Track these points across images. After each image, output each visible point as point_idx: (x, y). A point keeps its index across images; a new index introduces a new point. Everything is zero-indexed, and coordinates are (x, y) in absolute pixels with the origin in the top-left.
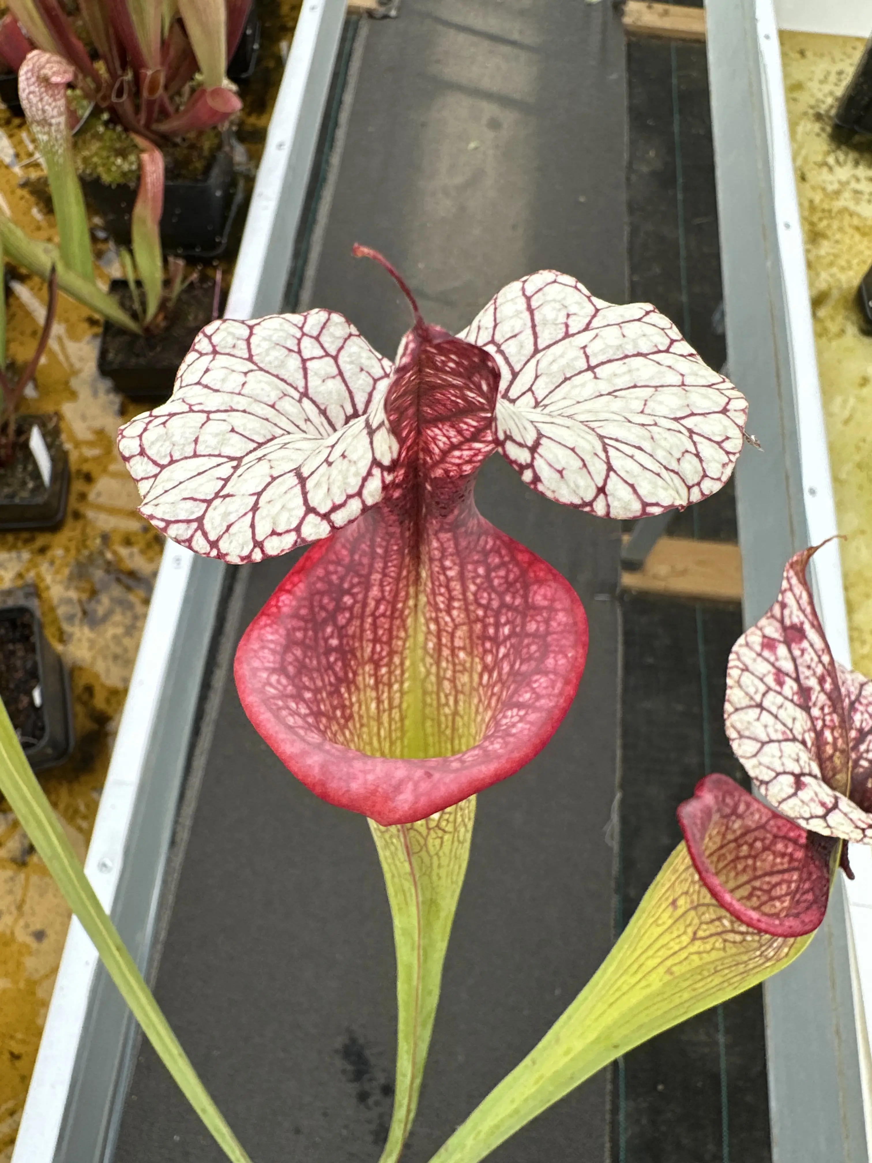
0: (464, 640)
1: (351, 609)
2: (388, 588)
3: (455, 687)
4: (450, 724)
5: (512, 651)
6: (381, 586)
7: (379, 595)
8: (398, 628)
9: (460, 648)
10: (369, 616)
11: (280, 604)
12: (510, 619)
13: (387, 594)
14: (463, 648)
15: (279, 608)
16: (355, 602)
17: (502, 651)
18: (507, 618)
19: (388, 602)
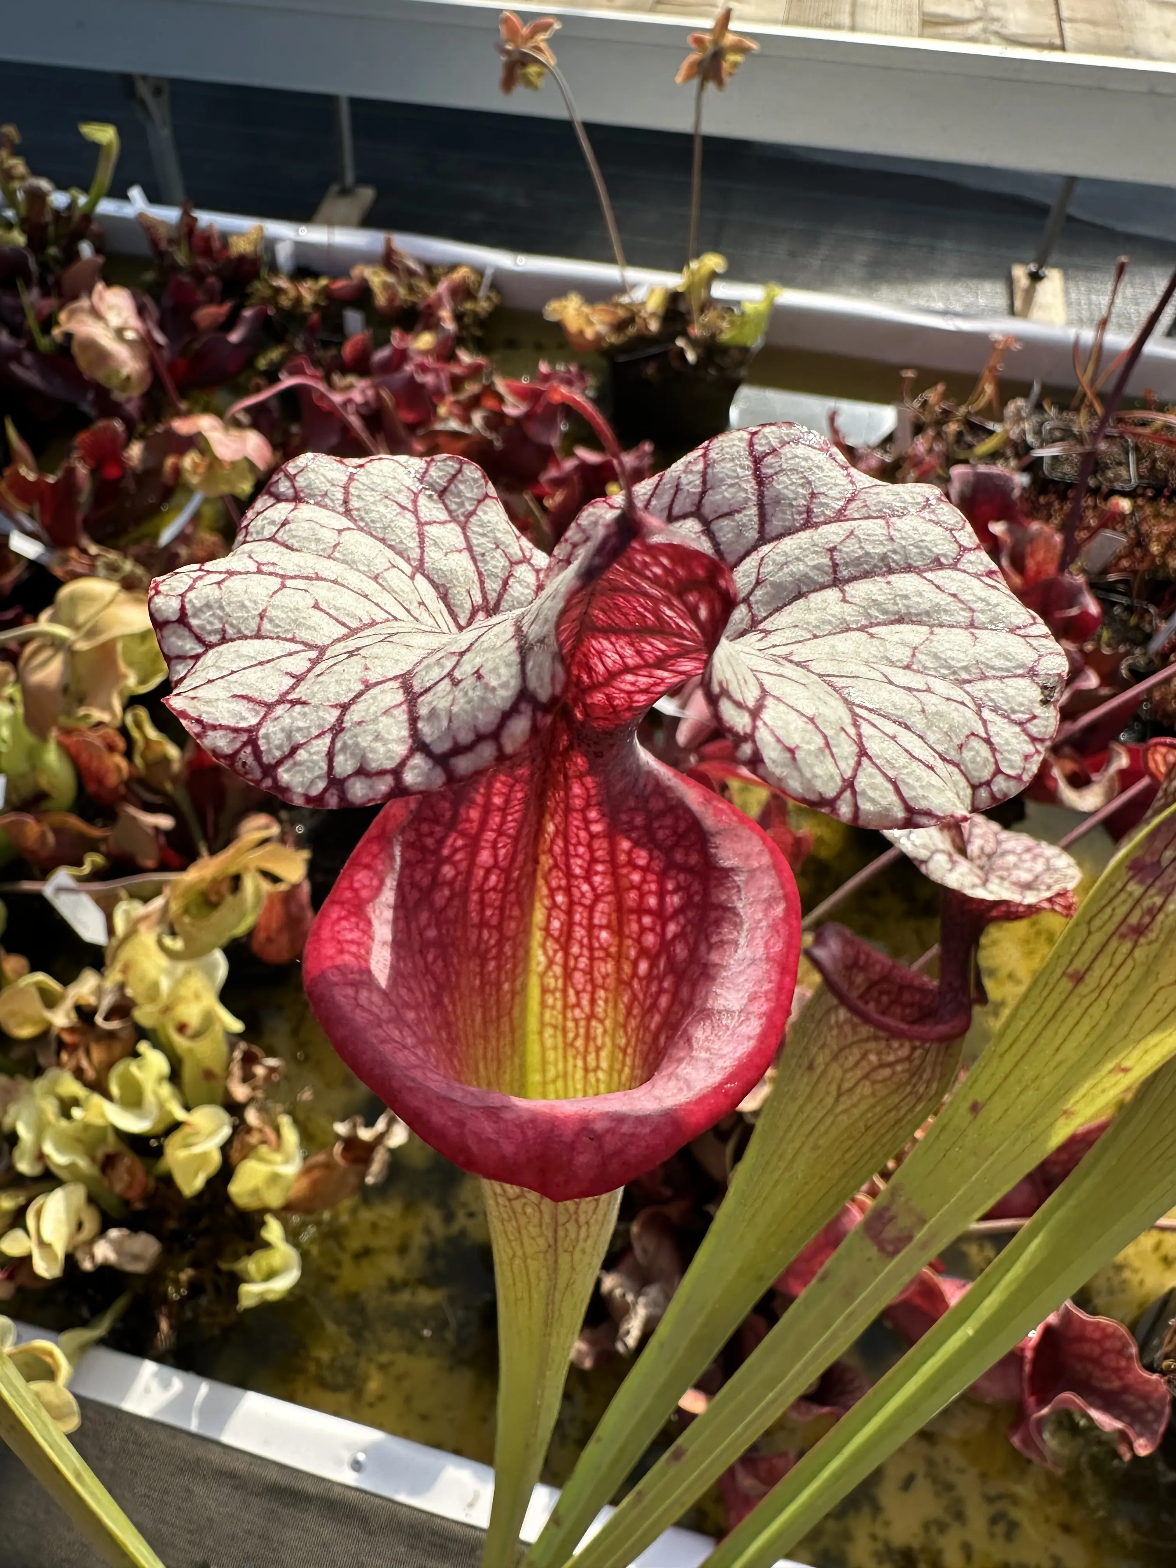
0: (609, 915)
1: (451, 883)
2: (502, 852)
3: (592, 981)
4: (582, 1031)
5: (689, 928)
6: (494, 847)
7: (491, 862)
8: (512, 905)
9: (601, 927)
10: (475, 891)
11: (357, 885)
12: (683, 884)
13: (501, 858)
14: (607, 927)
15: (356, 891)
16: (458, 873)
17: (672, 928)
18: (678, 884)
19: (503, 870)
